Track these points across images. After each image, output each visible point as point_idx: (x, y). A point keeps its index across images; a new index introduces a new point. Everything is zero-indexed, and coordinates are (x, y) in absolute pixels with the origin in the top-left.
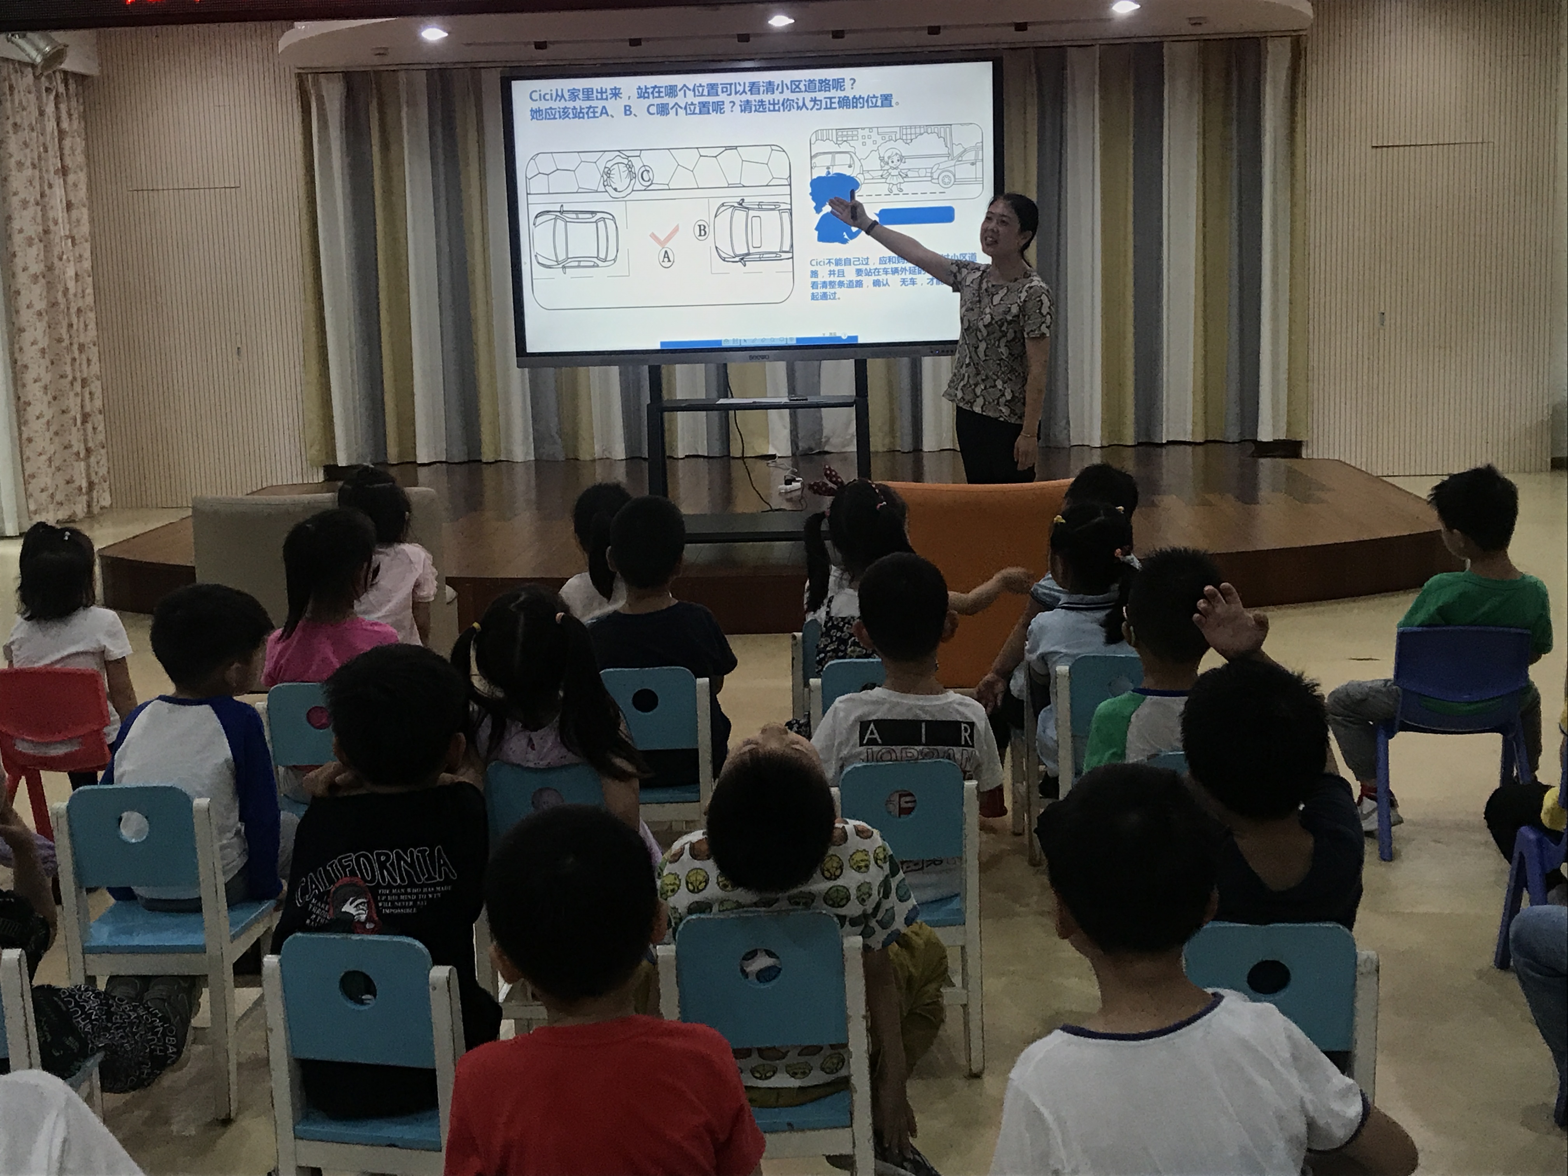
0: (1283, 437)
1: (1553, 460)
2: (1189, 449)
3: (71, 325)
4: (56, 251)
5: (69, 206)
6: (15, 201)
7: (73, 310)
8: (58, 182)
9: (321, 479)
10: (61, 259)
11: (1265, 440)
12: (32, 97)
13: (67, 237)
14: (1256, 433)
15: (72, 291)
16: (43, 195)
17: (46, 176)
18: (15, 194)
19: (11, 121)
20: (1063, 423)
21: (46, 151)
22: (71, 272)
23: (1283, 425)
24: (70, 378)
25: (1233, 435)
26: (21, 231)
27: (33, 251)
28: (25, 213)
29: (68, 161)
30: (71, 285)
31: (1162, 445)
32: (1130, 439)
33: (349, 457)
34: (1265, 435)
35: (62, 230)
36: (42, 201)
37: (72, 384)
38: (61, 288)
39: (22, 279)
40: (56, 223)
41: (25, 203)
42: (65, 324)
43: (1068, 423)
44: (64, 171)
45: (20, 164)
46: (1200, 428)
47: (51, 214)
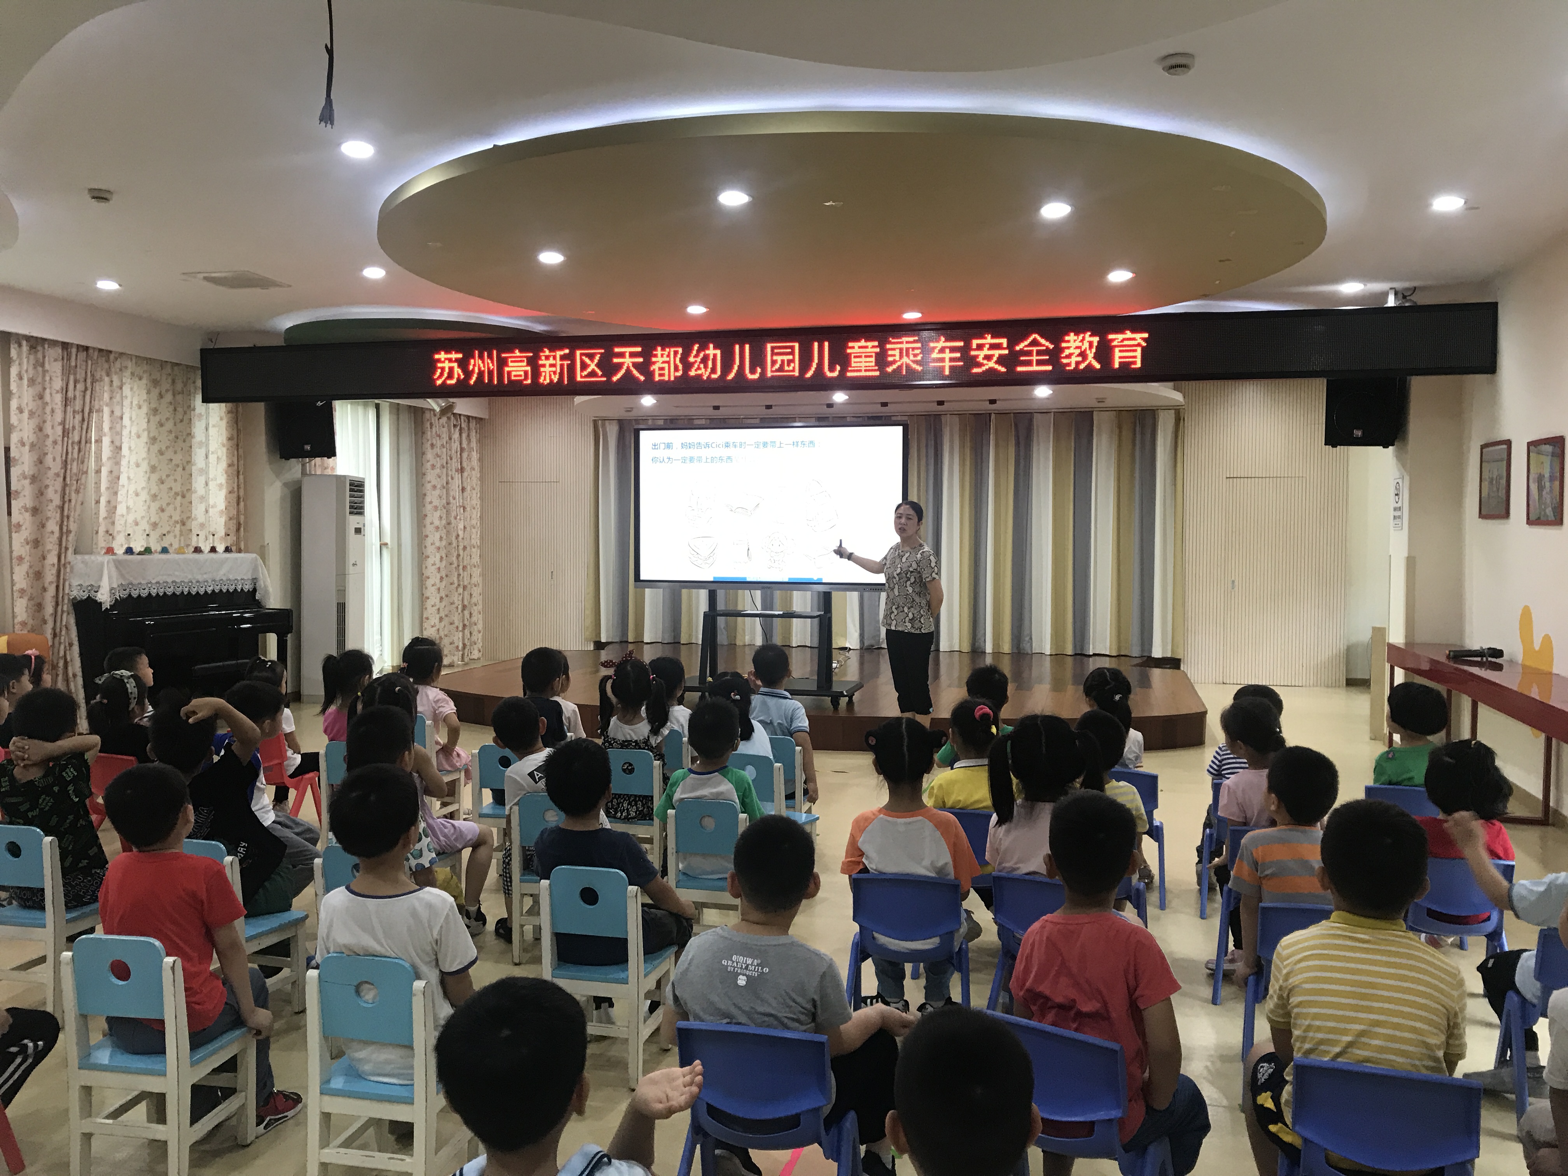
0: (1169, 655)
1: (1347, 680)
2: (1108, 658)
3: (459, 555)
4: (453, 514)
5: (463, 489)
6: (429, 486)
7: (461, 547)
8: (457, 476)
9: (592, 648)
10: (456, 518)
11: (1156, 656)
12: (445, 429)
13: (460, 506)
14: (1151, 652)
15: (461, 536)
16: (447, 483)
17: (450, 473)
18: (429, 482)
19: (430, 442)
20: (1027, 639)
21: (451, 459)
22: (461, 526)
23: (1169, 648)
24: (456, 585)
25: (1136, 652)
26: (431, 503)
27: (437, 514)
28: (433, 492)
29: (465, 465)
30: (461, 533)
31: (1090, 656)
32: (1069, 651)
33: (607, 638)
34: (1157, 653)
35: (458, 501)
36: (447, 486)
37: (457, 588)
38: (454, 535)
39: (429, 529)
40: (454, 499)
41: (434, 487)
42: (455, 554)
43: (1031, 639)
44: (462, 470)
45: (433, 467)
46: (1115, 647)
47: (452, 493)
